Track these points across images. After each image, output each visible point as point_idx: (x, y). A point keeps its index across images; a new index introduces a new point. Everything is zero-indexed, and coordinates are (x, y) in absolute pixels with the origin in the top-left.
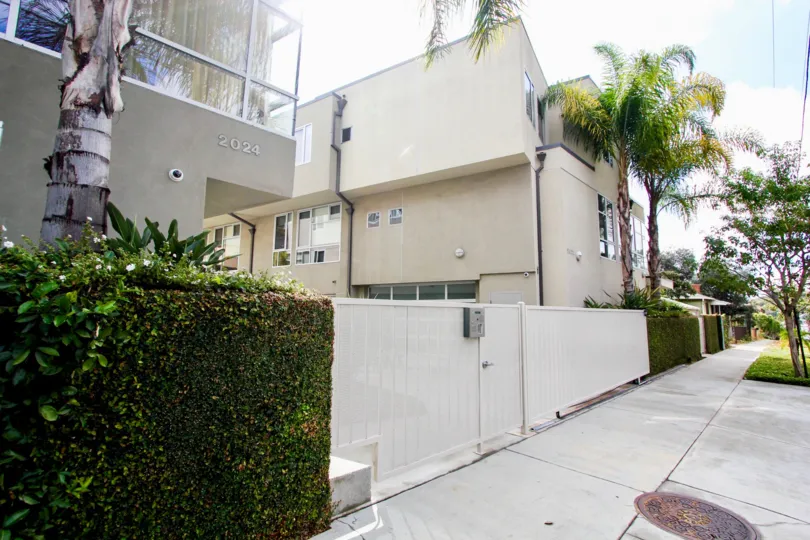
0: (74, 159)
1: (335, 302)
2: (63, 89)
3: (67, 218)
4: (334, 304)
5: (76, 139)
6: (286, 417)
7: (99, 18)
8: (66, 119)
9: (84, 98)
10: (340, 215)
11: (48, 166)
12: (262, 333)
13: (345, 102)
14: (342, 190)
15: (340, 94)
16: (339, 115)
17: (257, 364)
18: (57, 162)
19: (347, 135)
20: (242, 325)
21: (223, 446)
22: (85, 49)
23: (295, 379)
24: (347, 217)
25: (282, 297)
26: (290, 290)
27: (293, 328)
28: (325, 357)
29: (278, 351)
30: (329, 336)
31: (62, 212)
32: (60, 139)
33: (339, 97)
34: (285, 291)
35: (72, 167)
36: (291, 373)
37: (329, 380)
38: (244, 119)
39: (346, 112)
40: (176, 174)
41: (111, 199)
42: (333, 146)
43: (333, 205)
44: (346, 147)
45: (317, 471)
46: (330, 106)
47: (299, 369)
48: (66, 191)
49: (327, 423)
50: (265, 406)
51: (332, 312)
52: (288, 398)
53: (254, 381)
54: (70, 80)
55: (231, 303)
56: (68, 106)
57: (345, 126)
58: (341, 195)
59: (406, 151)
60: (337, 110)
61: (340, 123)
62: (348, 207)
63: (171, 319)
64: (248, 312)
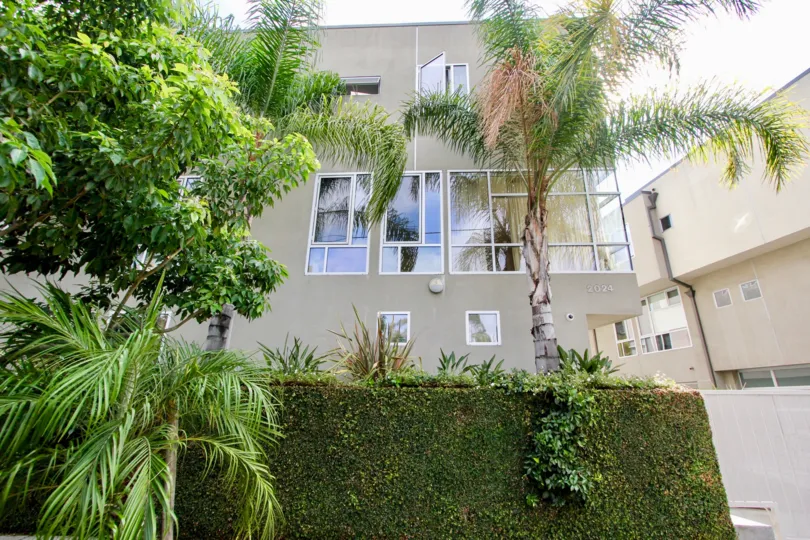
0: (543, 328)
1: (703, 393)
2: (531, 297)
3: (546, 356)
4: (702, 394)
5: (542, 318)
6: (688, 468)
7: (539, 261)
8: (535, 311)
9: (541, 299)
10: (679, 298)
11: (533, 333)
12: (659, 413)
13: (656, 195)
14: (676, 274)
15: (649, 189)
16: (652, 208)
17: (661, 432)
18: (536, 330)
19: (666, 223)
20: (646, 408)
21: (653, 478)
22: (537, 277)
23: (687, 444)
24: (689, 300)
25: (665, 391)
26: (668, 386)
27: (678, 410)
28: (704, 430)
29: (672, 424)
30: (705, 417)
31: (543, 354)
32: (534, 320)
33: (649, 193)
34: (666, 388)
35: (543, 332)
36: (684, 439)
37: (712, 448)
38: (598, 271)
39: (660, 203)
40: (570, 317)
41: (558, 343)
42: (655, 238)
43: (669, 290)
44: (668, 235)
45: (720, 512)
46: (642, 203)
47: (688, 437)
48: (543, 343)
49: (719, 479)
50: (671, 458)
51: (702, 400)
52: (686, 455)
53: (661, 442)
54: (534, 292)
55: (636, 395)
56: (535, 304)
57: (663, 215)
58: (676, 280)
59: (741, 221)
60: (650, 204)
61: (656, 215)
62: (687, 290)
63: (611, 405)
64: (648, 400)
